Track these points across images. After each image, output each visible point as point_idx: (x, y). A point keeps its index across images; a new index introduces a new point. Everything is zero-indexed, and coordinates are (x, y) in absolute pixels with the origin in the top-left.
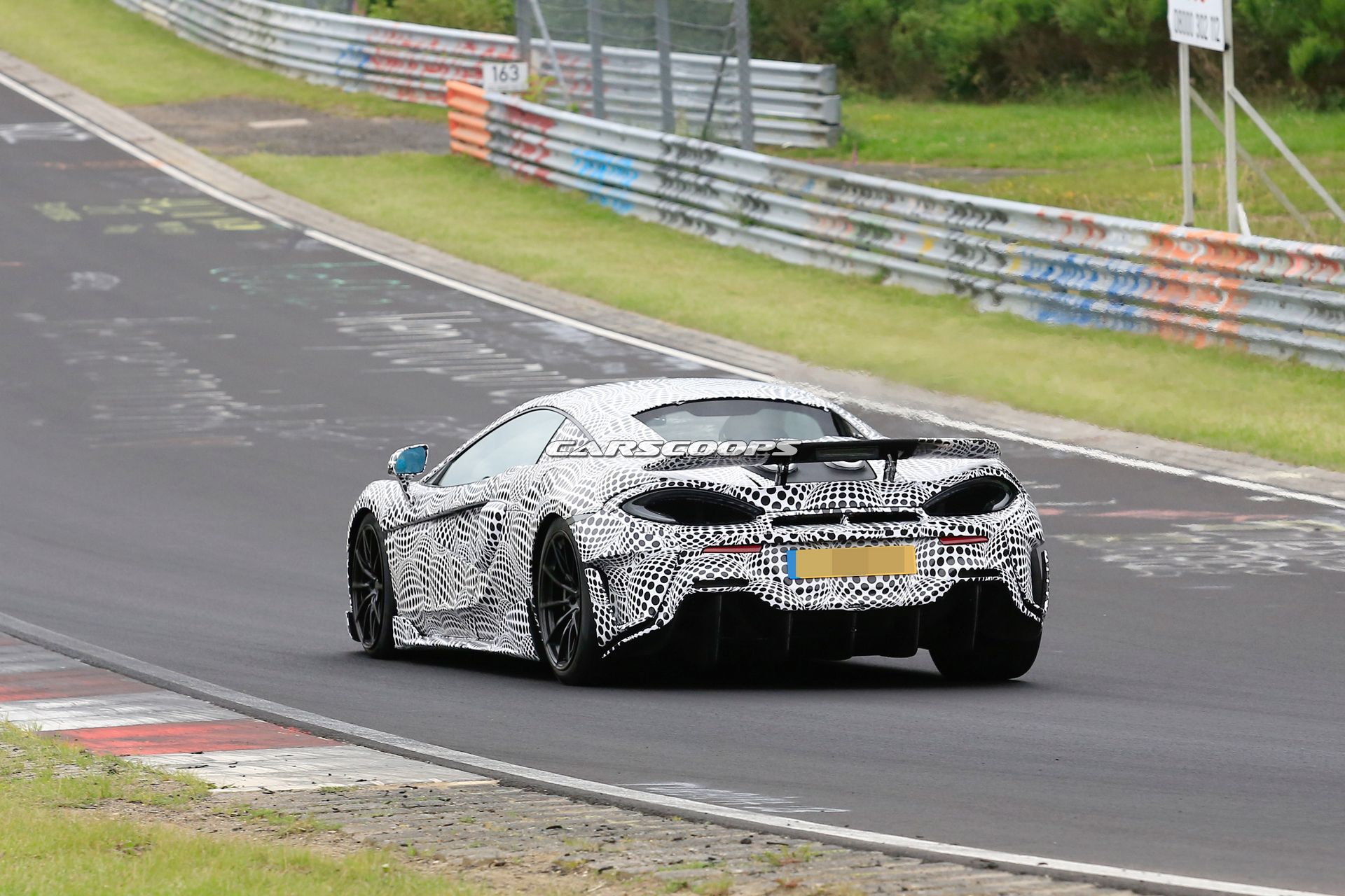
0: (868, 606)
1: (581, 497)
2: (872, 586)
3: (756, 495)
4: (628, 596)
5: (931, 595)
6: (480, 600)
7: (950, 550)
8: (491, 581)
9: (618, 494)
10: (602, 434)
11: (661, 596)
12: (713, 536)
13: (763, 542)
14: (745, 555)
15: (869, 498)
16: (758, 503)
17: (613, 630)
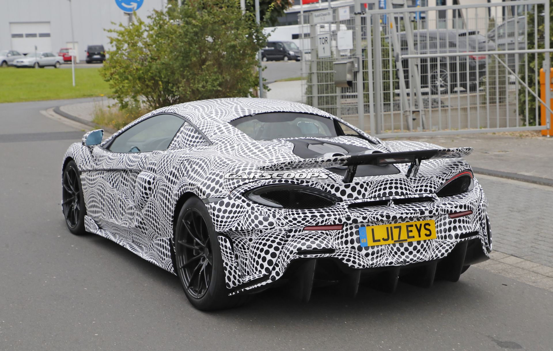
0: (408, 262)
1: (213, 185)
2: (411, 249)
3: (337, 189)
4: (248, 257)
5: (444, 252)
6: (136, 226)
7: (455, 222)
8: (144, 218)
9: (240, 186)
10: (212, 134)
11: (274, 260)
12: (311, 219)
13: (345, 223)
14: (332, 232)
15: (406, 189)
16: (338, 194)
17: (239, 281)
